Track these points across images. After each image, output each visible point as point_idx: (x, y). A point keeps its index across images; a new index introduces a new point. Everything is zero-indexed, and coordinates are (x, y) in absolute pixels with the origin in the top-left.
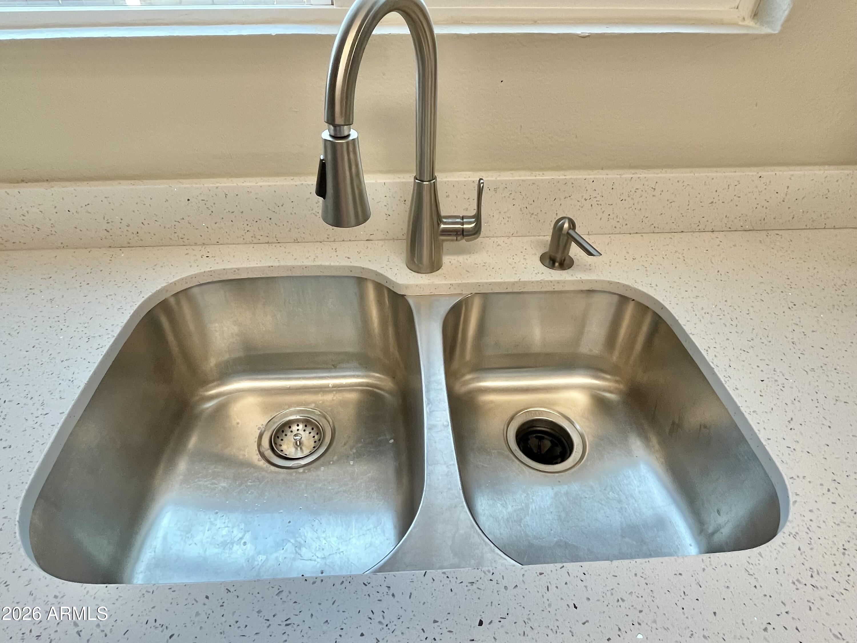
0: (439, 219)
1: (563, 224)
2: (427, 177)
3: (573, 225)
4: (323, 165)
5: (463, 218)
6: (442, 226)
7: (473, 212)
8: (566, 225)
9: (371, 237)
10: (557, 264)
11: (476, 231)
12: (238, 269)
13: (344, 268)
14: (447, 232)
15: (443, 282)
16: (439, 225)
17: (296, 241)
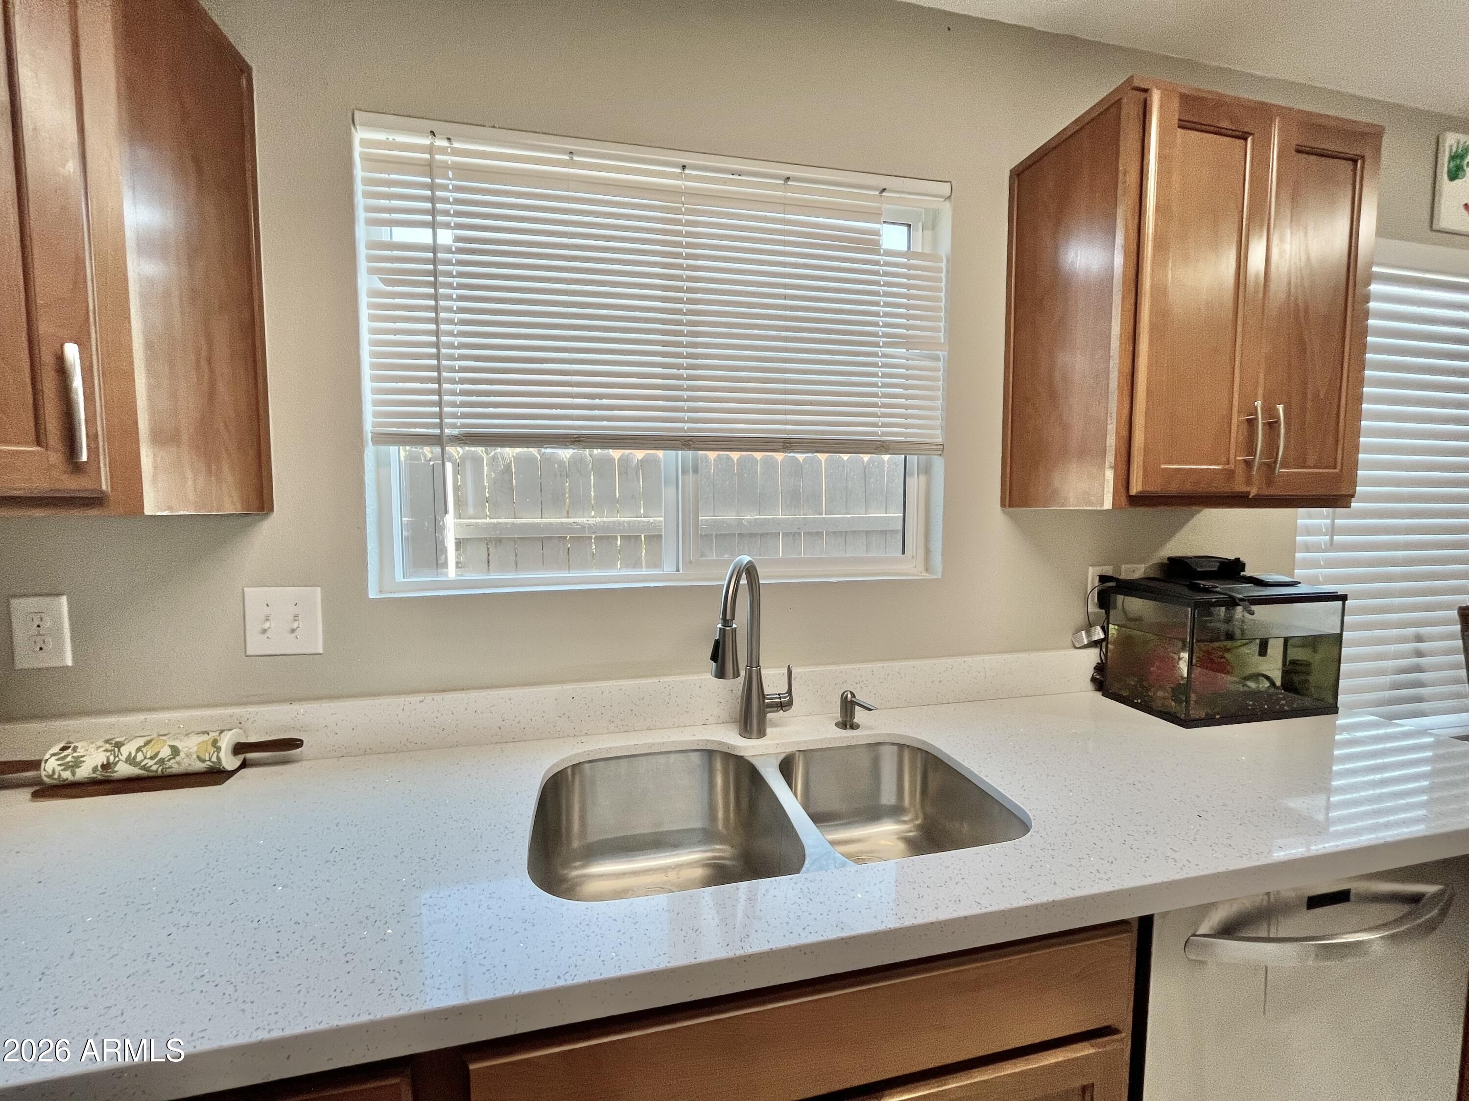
0: (764, 696)
1: (847, 696)
2: (754, 665)
3: (853, 695)
4: (717, 643)
5: (779, 695)
6: (766, 701)
7: (786, 690)
8: (849, 696)
9: (707, 722)
10: (848, 727)
11: (790, 704)
12: (610, 748)
13: (693, 742)
14: (770, 706)
15: (771, 742)
16: (764, 701)
17: (649, 729)
